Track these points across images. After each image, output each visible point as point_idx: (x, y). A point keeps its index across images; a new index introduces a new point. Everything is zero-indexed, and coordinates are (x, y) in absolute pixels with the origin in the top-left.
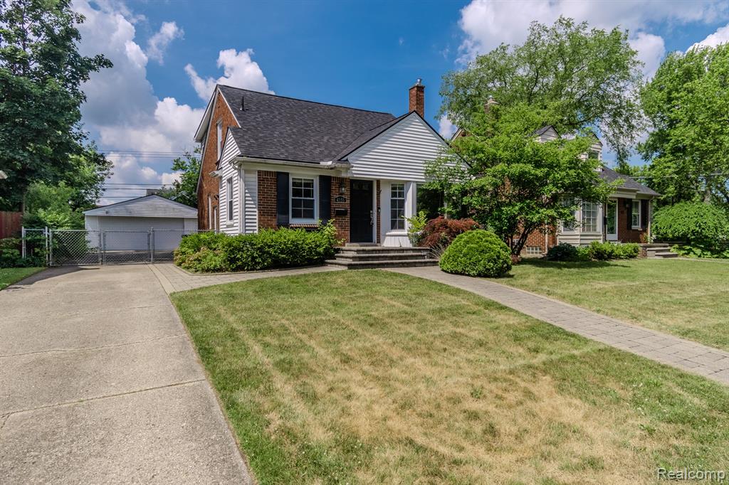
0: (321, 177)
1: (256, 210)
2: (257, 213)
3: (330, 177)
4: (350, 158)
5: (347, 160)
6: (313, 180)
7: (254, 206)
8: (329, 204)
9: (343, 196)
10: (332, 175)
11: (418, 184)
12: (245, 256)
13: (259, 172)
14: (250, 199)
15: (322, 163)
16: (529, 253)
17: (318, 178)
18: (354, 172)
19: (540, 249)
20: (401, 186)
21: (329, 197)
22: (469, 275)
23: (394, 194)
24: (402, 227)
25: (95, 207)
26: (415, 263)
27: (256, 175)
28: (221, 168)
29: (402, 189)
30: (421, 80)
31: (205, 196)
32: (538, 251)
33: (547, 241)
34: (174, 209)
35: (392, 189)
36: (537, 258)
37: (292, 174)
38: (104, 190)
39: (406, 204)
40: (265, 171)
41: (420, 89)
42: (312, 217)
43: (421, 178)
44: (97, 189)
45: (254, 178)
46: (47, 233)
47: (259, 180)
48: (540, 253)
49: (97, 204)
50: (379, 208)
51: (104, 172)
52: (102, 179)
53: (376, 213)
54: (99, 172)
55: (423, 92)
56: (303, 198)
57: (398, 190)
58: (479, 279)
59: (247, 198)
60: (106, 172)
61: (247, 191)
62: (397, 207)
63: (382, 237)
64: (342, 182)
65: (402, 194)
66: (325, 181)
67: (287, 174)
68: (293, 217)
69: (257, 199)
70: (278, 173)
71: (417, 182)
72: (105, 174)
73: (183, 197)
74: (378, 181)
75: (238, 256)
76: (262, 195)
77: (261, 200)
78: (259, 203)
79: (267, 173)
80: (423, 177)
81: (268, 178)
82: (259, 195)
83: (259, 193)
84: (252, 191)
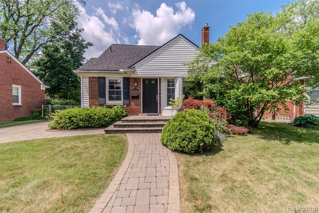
0: (123, 77)
1: (88, 97)
2: (88, 99)
3: (129, 78)
4: (136, 66)
5: (134, 67)
7: (87, 93)
8: (129, 92)
13: (89, 77)
14: (86, 91)
16: (281, 119)
17: (121, 79)
18: (139, 74)
19: (290, 117)
21: (129, 89)
23: (169, 86)
26: (157, 130)
27: (88, 79)
29: (174, 82)
30: (207, 24)
32: (288, 118)
33: (294, 112)
35: (168, 82)
36: (285, 123)
37: (107, 77)
39: (175, 90)
40: (92, 77)
41: (207, 29)
42: (120, 99)
43: (186, 74)
45: (87, 81)
46: (50, 107)
47: (89, 82)
48: (289, 119)
50: (160, 94)
53: (159, 97)
55: (208, 30)
56: (115, 90)
57: (171, 82)
59: (84, 91)
61: (83, 88)
62: (171, 93)
63: (162, 110)
64: (136, 80)
65: (173, 85)
66: (126, 80)
67: (105, 78)
68: (110, 99)
69: (88, 91)
70: (99, 78)
71: (182, 77)
74: (160, 78)
76: (91, 89)
77: (90, 92)
78: (89, 93)
79: (93, 78)
80: (187, 74)
81: (94, 80)
82: (89, 89)
83: (89, 88)
84: (86, 87)
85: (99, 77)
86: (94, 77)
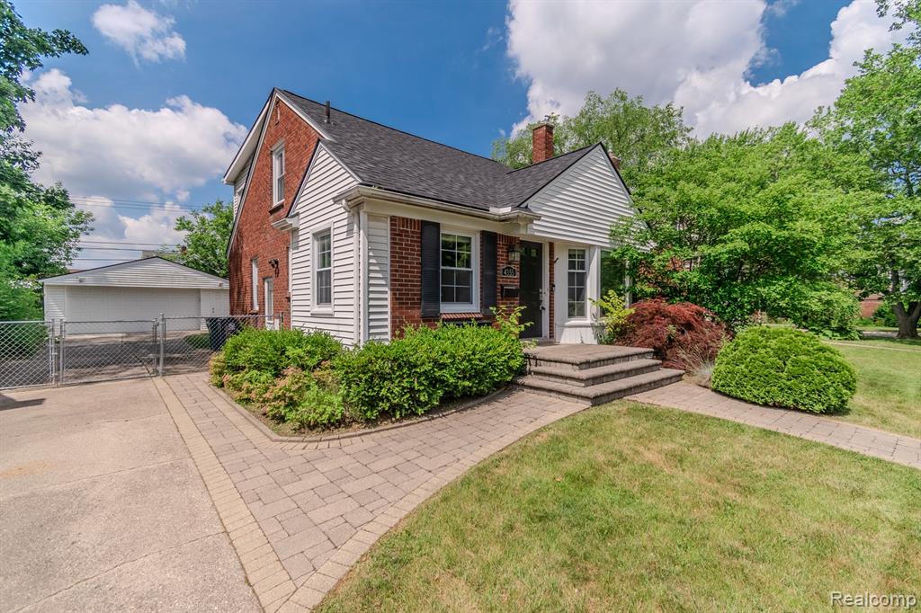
0: (483, 232)
1: (386, 289)
2: (388, 296)
3: (495, 235)
4: (531, 203)
5: (527, 207)
6: (470, 239)
7: (383, 282)
8: (495, 278)
9: (512, 266)
10: (498, 232)
11: (604, 252)
12: (397, 390)
13: (393, 219)
14: (378, 268)
15: (493, 210)
17: (478, 236)
18: (534, 228)
20: (581, 253)
21: (495, 268)
22: (811, 412)
23: (572, 265)
24: (582, 313)
25: (65, 272)
27: (387, 225)
28: (298, 214)
29: (583, 257)
31: (245, 262)
34: (185, 277)
35: (570, 256)
37: (444, 226)
38: (79, 249)
39: (588, 280)
40: (403, 219)
41: (550, 129)
42: (468, 300)
43: (603, 240)
44: (68, 250)
45: (384, 231)
47: (394, 234)
49: (68, 267)
50: (552, 286)
51: (78, 226)
52: (76, 235)
53: (548, 293)
54: (71, 226)
56: (456, 268)
57: (577, 258)
58: (825, 418)
59: (371, 268)
60: (82, 225)
61: (371, 254)
62: (577, 282)
63: (557, 330)
64: (511, 243)
65: (582, 266)
66: (489, 239)
67: (437, 225)
68: (444, 300)
69: (389, 268)
70: (424, 224)
71: (602, 247)
72: (81, 229)
73: (196, 262)
74: (551, 245)
75: (384, 392)
76: (398, 262)
77: (396, 271)
78: (392, 275)
79: (405, 221)
80: (608, 241)
81: (407, 232)
82: (392, 261)
83: (392, 257)
84: (379, 254)
85: (422, 221)
86: (407, 219)
